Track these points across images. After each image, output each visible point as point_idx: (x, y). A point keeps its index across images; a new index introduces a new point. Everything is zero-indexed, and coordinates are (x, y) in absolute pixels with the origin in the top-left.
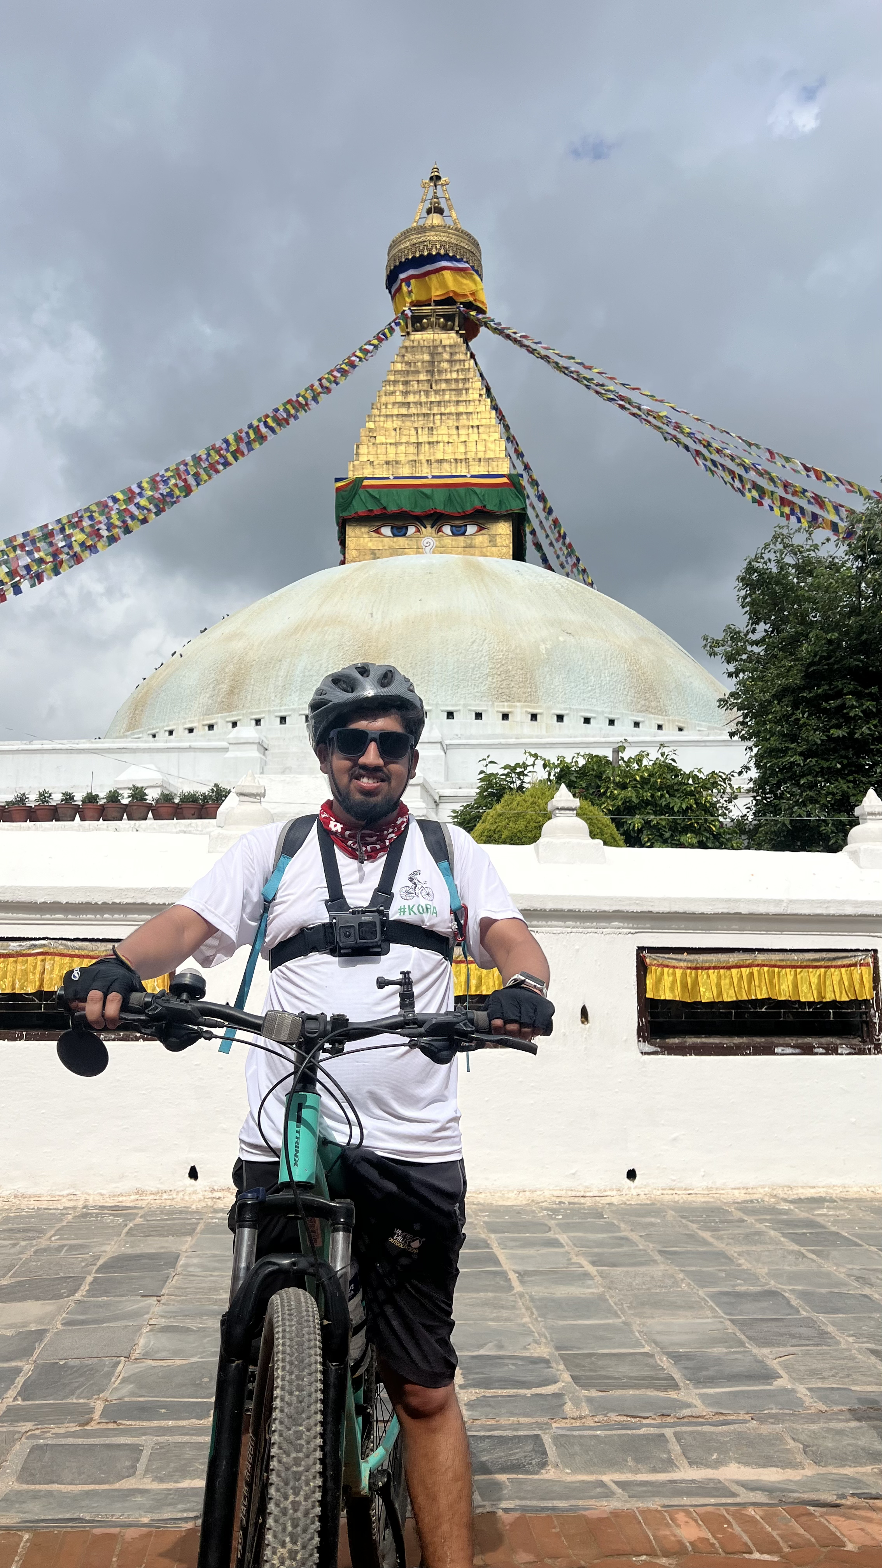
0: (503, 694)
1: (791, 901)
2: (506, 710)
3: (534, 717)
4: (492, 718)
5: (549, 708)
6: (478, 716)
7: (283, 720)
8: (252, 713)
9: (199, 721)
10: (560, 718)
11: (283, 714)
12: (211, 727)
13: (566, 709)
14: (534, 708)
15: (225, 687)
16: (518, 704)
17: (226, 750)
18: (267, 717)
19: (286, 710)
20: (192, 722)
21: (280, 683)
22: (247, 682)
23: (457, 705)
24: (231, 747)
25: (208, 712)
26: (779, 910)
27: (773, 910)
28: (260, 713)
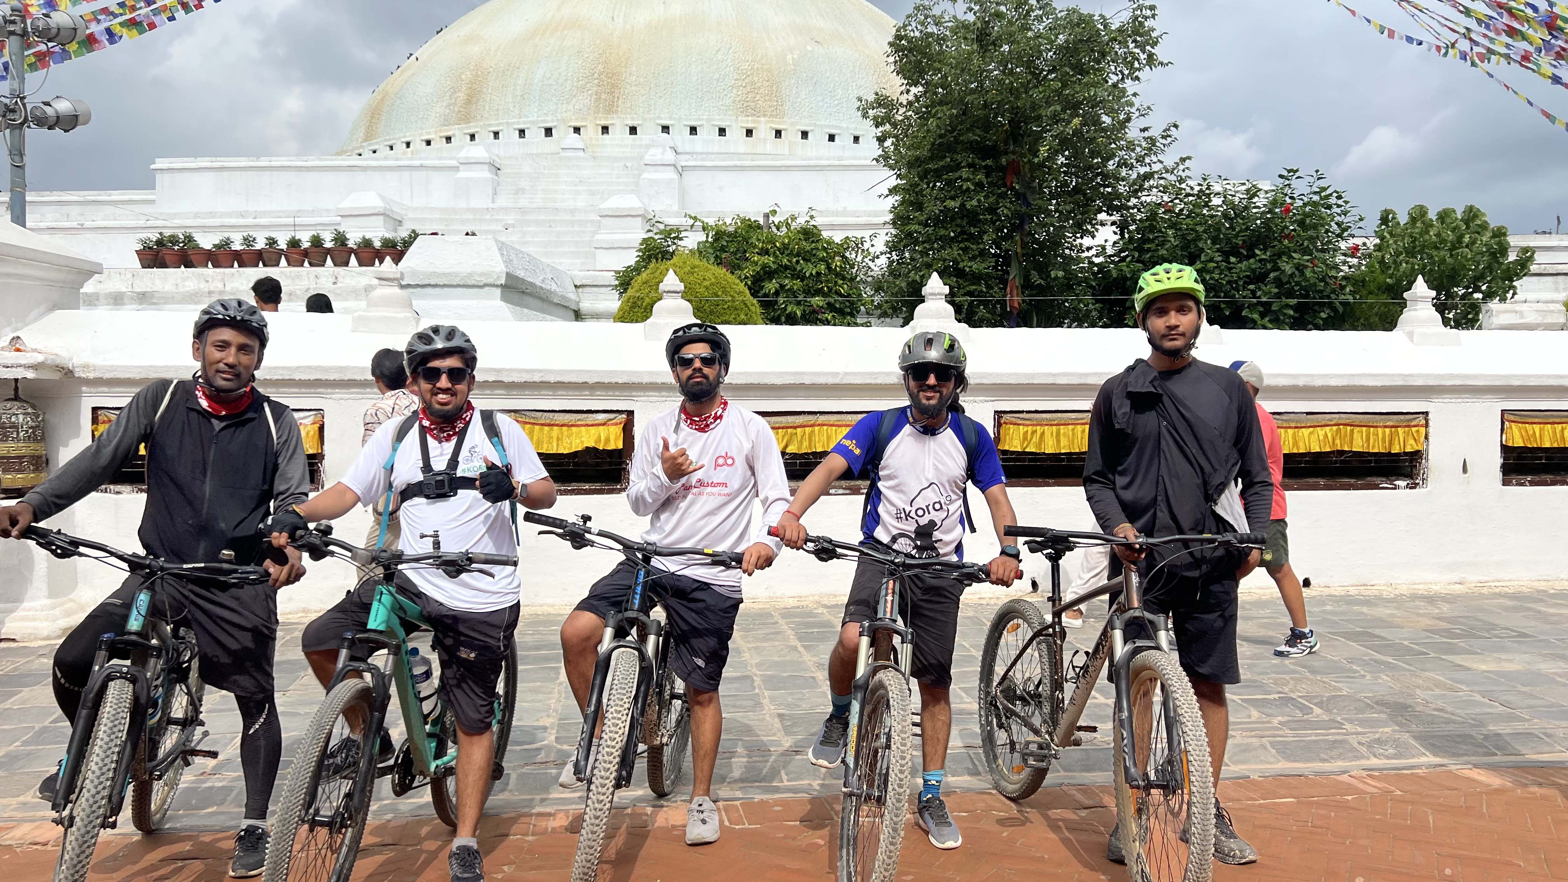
0: (747, 108)
1: (846, 374)
2: (750, 126)
3: (778, 133)
4: (736, 133)
5: (793, 124)
6: (722, 131)
7: (522, 132)
8: (490, 125)
9: (436, 133)
10: (805, 135)
11: (521, 127)
12: (449, 139)
13: (810, 125)
14: (779, 123)
15: (462, 96)
16: (762, 119)
17: (456, 169)
18: (505, 130)
19: (524, 123)
20: (429, 133)
21: (519, 93)
22: (485, 90)
23: (700, 120)
24: (462, 167)
25: (446, 123)
26: (837, 381)
27: (831, 381)
28: (498, 125)
